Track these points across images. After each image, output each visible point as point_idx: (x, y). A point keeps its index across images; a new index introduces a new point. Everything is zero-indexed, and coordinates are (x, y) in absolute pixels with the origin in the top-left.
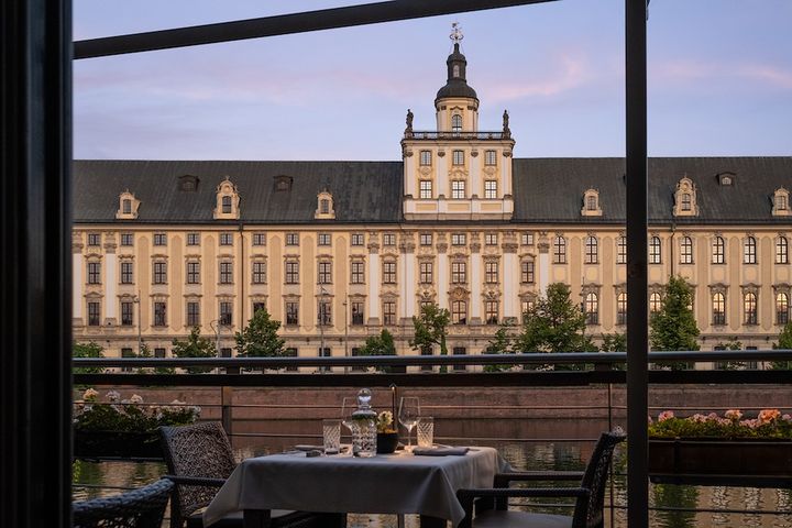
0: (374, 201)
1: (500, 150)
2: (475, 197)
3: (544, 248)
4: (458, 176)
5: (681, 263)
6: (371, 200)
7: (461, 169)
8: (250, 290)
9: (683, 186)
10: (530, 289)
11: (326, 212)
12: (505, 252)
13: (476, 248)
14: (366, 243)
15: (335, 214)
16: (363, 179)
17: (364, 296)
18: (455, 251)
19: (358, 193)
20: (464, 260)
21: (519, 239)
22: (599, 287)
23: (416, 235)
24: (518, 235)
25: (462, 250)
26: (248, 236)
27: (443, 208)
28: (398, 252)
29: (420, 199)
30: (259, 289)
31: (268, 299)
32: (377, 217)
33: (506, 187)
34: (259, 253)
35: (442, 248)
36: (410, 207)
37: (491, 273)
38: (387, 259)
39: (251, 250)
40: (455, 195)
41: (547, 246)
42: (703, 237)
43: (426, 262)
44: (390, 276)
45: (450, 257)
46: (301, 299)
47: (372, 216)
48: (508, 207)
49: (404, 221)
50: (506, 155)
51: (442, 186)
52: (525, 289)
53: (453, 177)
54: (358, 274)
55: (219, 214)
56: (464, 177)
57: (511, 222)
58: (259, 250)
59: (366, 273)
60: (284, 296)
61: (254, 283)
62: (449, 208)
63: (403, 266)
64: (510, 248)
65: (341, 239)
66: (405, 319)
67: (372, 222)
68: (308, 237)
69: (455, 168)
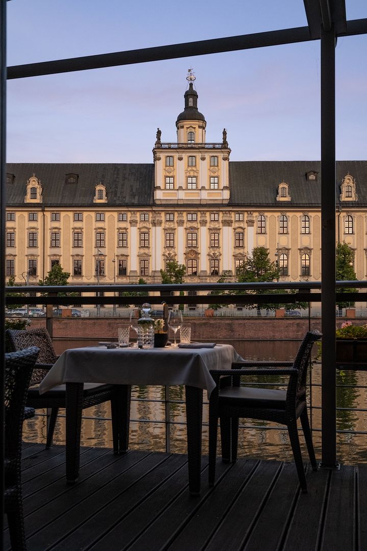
0: (134, 191)
1: (221, 156)
2: (203, 188)
3: (251, 223)
4: (192, 174)
5: (345, 234)
6: (132, 190)
7: (194, 168)
8: (49, 251)
9: (347, 181)
10: (241, 251)
11: (101, 198)
12: (224, 226)
13: (204, 223)
14: (129, 219)
15: (107, 199)
16: (127, 176)
17: (127, 256)
18: (189, 225)
19: (123, 185)
20: (196, 231)
21: (234, 217)
22: (288, 250)
23: (163, 214)
24: (233, 214)
25: (194, 225)
26: (48, 215)
27: (182, 196)
28: (150, 226)
29: (165, 189)
30: (55, 251)
31: (61, 258)
32: (136, 201)
33: (225, 181)
34: (55, 226)
35: (181, 223)
36: (159, 195)
37: (215, 240)
38: (143, 230)
39: (50, 224)
40: (190, 186)
41: (252, 222)
42: (361, 216)
43: (170, 233)
44: (144, 243)
45: (186, 229)
46: (84, 258)
47: (133, 201)
48: (226, 195)
49: (154, 205)
50: (225, 159)
51: (180, 180)
52: (238, 251)
53: (188, 174)
54: (123, 240)
55: (29, 200)
56: (196, 174)
57: (228, 205)
58: (56, 224)
59: (129, 240)
60: (72, 256)
61: (52, 247)
62: (185, 196)
63: (154, 235)
64: (228, 223)
65: (111, 217)
66: (155, 271)
67: (133, 205)
68: (89, 216)
69: (190, 168)
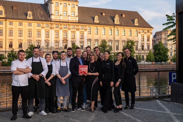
0: (42, 15)
1: (75, 4)
2: (69, 16)
3: (86, 30)
4: (65, 10)
6: (40, 14)
7: (66, 8)
8: (8, 38)
9: (116, 17)
10: (82, 40)
11: (30, 17)
12: (76, 30)
13: (69, 29)
14: (41, 26)
16: (37, 8)
17: (41, 41)
18: (64, 29)
19: (36, 12)
20: (67, 32)
21: (80, 27)
22: (98, 40)
23: (54, 25)
25: (66, 29)
27: (62, 18)
28: (49, 29)
29: (55, 15)
30: (11, 38)
31: (13, 40)
32: (43, 19)
33: (77, 14)
35: (61, 28)
36: (53, 17)
37: (73, 36)
38: (47, 31)
39: (9, 26)
40: (64, 15)
41: (86, 29)
42: (121, 29)
43: (57, 33)
44: (47, 35)
45: (63, 31)
46: (23, 41)
47: (42, 19)
48: (77, 19)
49: (51, 21)
50: (77, 5)
51: (61, 13)
52: (81, 40)
53: (64, 10)
54: (39, 34)
56: (66, 10)
57: (78, 23)
58: (11, 26)
59: (41, 34)
60: (18, 40)
61: (9, 36)
63: (51, 33)
64: (78, 29)
65: (34, 24)
66: (51, 47)
67: (43, 21)
68: (25, 23)
69: (64, 8)
